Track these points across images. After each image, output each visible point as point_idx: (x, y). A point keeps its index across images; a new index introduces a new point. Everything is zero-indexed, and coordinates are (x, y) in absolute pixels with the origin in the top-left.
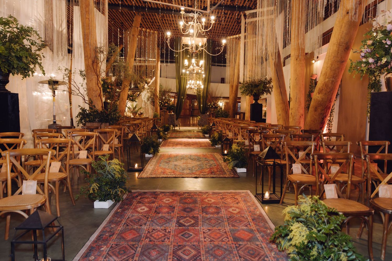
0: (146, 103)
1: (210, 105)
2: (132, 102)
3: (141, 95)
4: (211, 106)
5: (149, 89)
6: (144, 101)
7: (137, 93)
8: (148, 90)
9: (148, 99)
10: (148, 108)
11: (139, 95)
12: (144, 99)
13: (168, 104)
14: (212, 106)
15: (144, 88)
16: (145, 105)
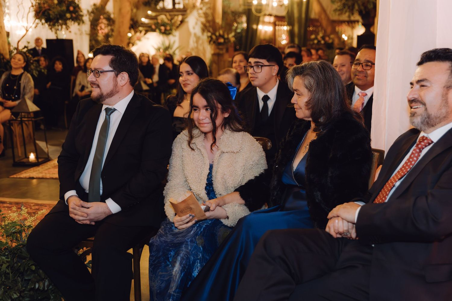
0: (198, 39)
1: (314, 39)
2: (165, 36)
3: (187, 22)
4: (316, 42)
5: (201, 9)
6: (195, 34)
7: (178, 18)
8: (201, 12)
9: (203, 31)
10: (204, 48)
11: (182, 22)
12: (194, 28)
13: (225, 39)
14: (319, 42)
15: (194, 6)
16: (197, 42)
